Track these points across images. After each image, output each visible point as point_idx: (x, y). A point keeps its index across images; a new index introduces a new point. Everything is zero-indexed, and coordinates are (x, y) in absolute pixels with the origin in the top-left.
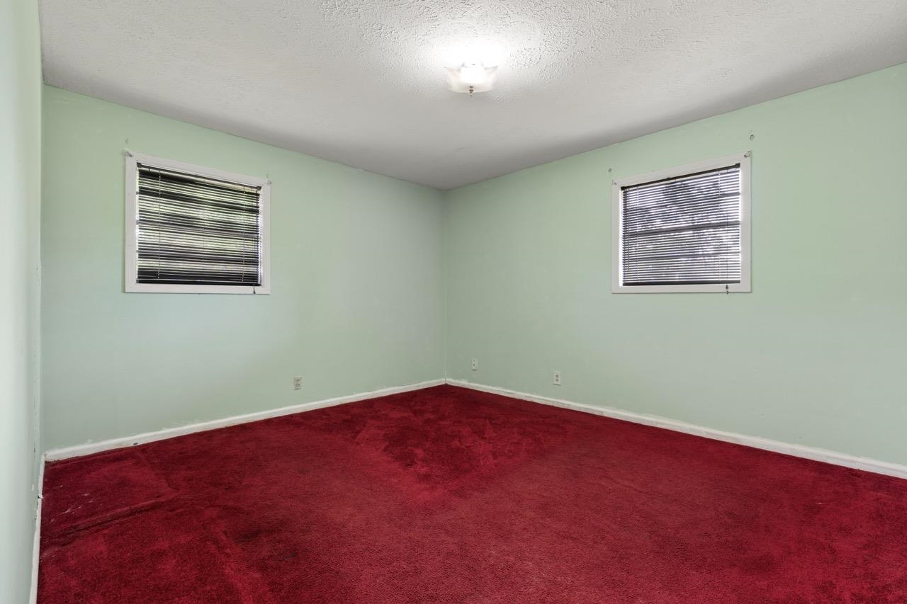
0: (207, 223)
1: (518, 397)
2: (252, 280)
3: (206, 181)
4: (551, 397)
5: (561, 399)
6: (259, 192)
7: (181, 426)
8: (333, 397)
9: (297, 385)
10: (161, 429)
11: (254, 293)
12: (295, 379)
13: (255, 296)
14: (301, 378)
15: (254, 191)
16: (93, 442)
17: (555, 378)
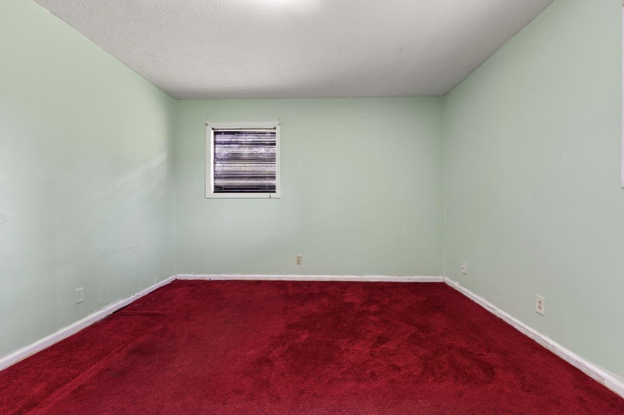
0: (246, 156)
1: (498, 315)
2: (271, 189)
3: (246, 130)
4: (533, 328)
5: (545, 334)
6: (275, 131)
7: (231, 274)
8: (326, 275)
9: (299, 262)
10: (221, 274)
11: (270, 197)
12: (297, 256)
13: (270, 199)
14: (301, 257)
15: (273, 131)
16: (194, 274)
17: (538, 304)
